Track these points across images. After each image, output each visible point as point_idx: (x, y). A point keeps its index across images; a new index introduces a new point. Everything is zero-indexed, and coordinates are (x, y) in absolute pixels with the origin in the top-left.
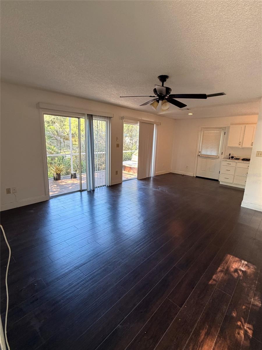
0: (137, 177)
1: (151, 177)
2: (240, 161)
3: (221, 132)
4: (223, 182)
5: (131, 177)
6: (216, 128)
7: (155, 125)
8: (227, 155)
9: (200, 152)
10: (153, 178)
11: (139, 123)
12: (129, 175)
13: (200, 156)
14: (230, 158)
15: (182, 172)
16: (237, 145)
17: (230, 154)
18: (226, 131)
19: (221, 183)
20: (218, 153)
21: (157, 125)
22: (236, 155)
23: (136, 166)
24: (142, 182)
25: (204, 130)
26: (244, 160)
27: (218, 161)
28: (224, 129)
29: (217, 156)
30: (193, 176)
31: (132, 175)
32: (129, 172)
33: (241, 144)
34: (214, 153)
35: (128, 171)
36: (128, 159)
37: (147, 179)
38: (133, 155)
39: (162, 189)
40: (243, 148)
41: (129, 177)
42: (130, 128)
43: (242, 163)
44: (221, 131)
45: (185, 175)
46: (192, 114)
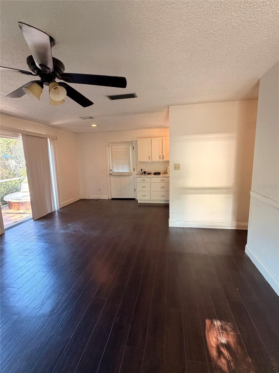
0: (32, 217)
1: (55, 211)
2: (153, 176)
3: (129, 147)
4: (141, 200)
5: (23, 218)
6: (124, 142)
7: (49, 139)
8: (139, 171)
9: (111, 170)
10: (58, 213)
11: (21, 136)
12: (19, 215)
13: (111, 174)
14: (142, 174)
15: (95, 196)
16: (147, 160)
17: (142, 169)
18: (134, 145)
19: (139, 202)
20: (130, 170)
21: (52, 140)
22: (147, 170)
23: (28, 199)
24: (42, 223)
25: (112, 145)
26: (155, 174)
27: (131, 178)
28: (131, 143)
29: (130, 173)
30: (109, 199)
31: (24, 213)
32: (19, 210)
33: (150, 158)
34: (126, 170)
35: (16, 208)
36: (14, 190)
37: (49, 216)
38: (21, 183)
39: (74, 227)
40: (152, 162)
41: (18, 218)
42: (11, 145)
43: (155, 177)
44: (129, 145)
45: (100, 199)
46: (96, 126)
